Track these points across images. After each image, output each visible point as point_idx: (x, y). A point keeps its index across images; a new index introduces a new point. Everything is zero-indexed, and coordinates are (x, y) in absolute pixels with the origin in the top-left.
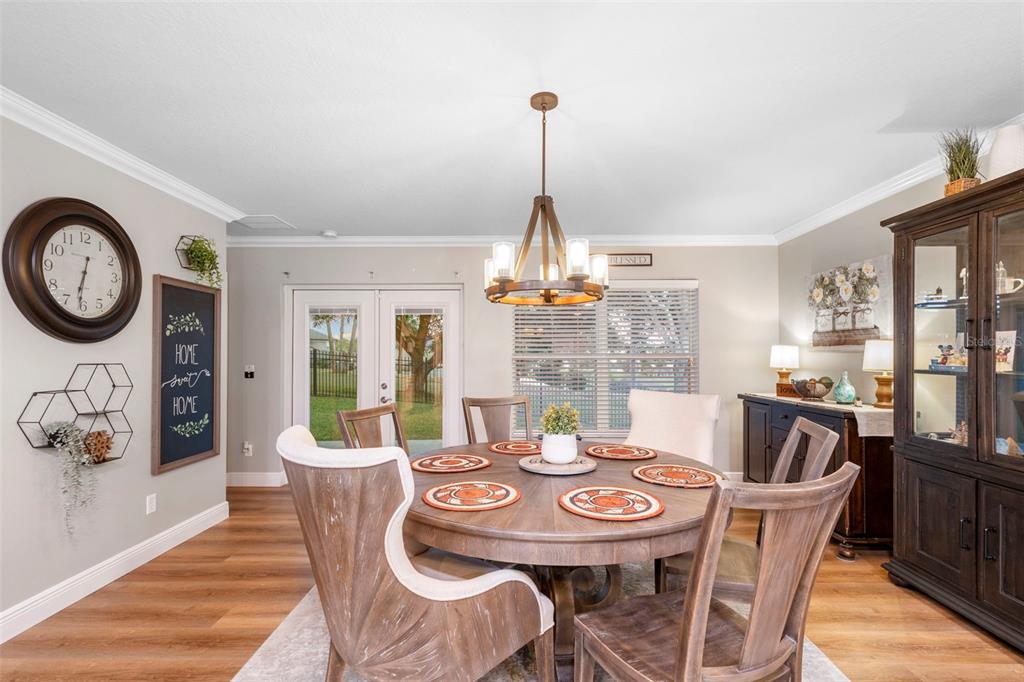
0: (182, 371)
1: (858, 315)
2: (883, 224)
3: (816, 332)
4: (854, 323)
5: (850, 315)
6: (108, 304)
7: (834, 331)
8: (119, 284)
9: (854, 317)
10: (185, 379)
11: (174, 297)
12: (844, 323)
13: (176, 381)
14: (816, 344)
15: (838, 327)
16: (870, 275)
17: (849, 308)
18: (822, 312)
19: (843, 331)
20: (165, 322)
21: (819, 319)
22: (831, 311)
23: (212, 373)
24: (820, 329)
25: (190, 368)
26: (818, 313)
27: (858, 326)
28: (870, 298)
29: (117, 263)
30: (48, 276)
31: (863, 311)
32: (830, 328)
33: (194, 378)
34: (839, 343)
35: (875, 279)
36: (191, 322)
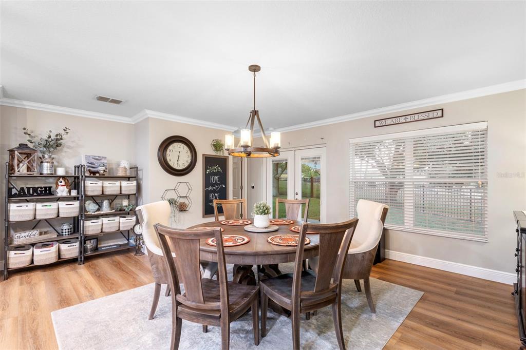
0: (213, 185)
6: (186, 165)
8: (190, 158)
10: (214, 188)
11: (209, 161)
13: (210, 188)
20: (206, 169)
23: (226, 186)
25: (216, 184)
29: (189, 152)
30: (168, 158)
33: (218, 188)
36: (216, 168)
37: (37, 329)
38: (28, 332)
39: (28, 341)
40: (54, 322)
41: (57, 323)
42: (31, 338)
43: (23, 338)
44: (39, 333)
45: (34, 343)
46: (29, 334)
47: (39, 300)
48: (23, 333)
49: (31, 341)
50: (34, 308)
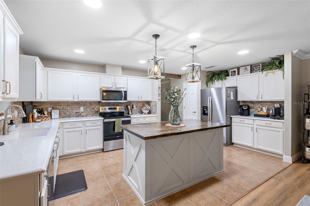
37: (289, 197)
38: (284, 195)
39: (280, 199)
40: (300, 201)
41: (301, 203)
42: (282, 199)
43: (279, 196)
44: (288, 200)
45: (280, 202)
46: (283, 197)
47: (307, 184)
48: (281, 194)
49: (280, 200)
50: (300, 187)
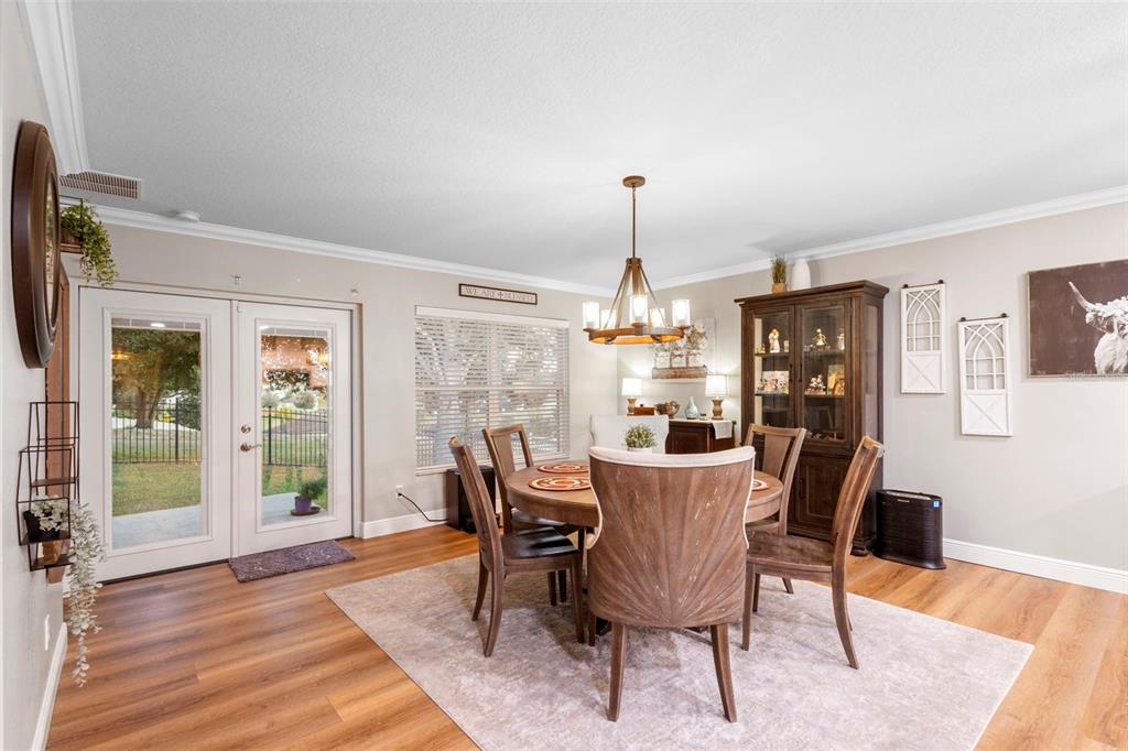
1: (691, 358)
2: (736, 301)
3: (655, 368)
4: (687, 362)
5: (684, 358)
7: (671, 368)
9: (687, 359)
12: (679, 363)
14: (655, 377)
15: (674, 366)
16: (701, 330)
17: (684, 352)
18: (661, 353)
19: (679, 368)
21: (658, 359)
22: (668, 353)
24: (659, 367)
26: (657, 355)
27: (690, 365)
28: (701, 346)
31: (695, 355)
32: (668, 366)
34: (675, 377)
35: (704, 333)
